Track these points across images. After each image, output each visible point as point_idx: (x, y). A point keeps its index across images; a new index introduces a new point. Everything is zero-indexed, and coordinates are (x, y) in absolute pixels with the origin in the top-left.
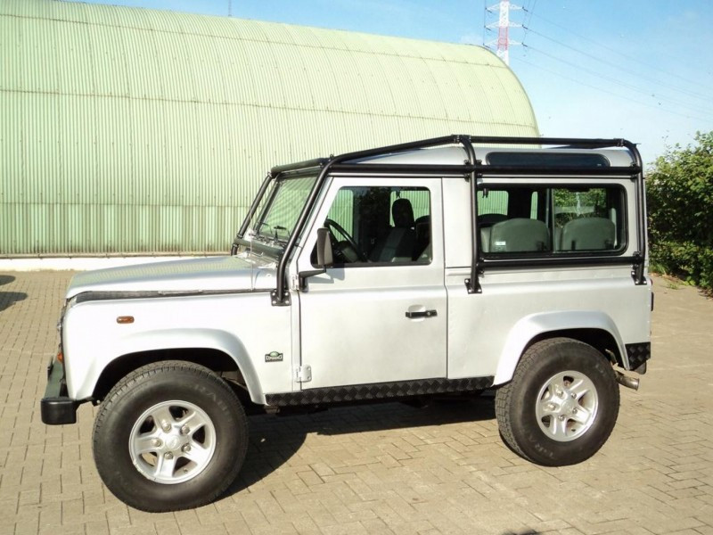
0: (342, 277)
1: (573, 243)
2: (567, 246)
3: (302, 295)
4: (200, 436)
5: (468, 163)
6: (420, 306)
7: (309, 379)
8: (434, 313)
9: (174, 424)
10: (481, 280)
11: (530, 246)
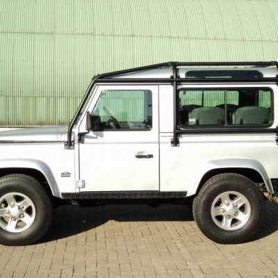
0: (102, 136)
1: (241, 121)
2: (238, 122)
3: (81, 145)
4: (29, 211)
5: (172, 77)
6: (144, 152)
7: (84, 186)
8: (151, 156)
9: (16, 204)
10: (180, 140)
11: (213, 122)
